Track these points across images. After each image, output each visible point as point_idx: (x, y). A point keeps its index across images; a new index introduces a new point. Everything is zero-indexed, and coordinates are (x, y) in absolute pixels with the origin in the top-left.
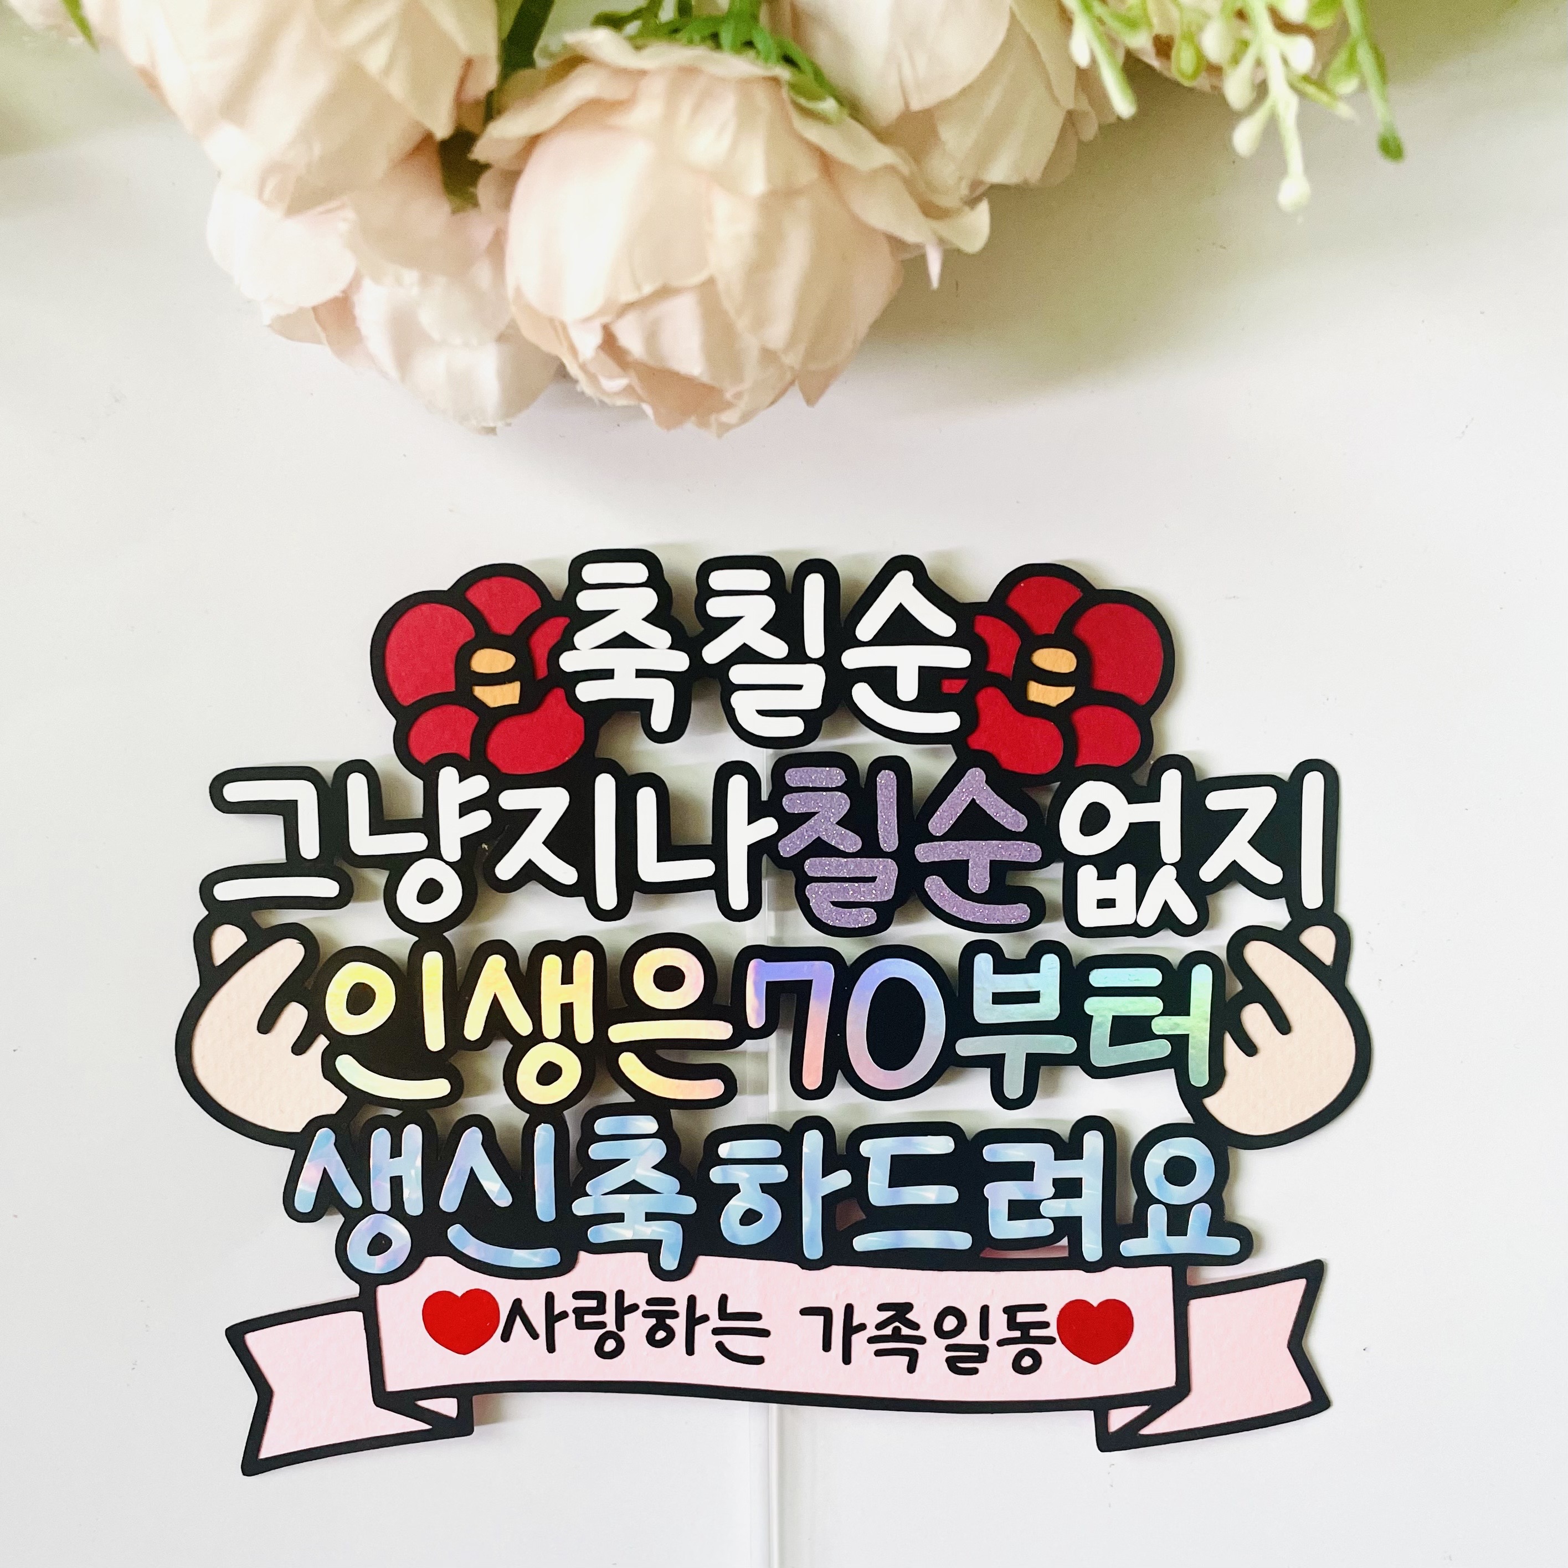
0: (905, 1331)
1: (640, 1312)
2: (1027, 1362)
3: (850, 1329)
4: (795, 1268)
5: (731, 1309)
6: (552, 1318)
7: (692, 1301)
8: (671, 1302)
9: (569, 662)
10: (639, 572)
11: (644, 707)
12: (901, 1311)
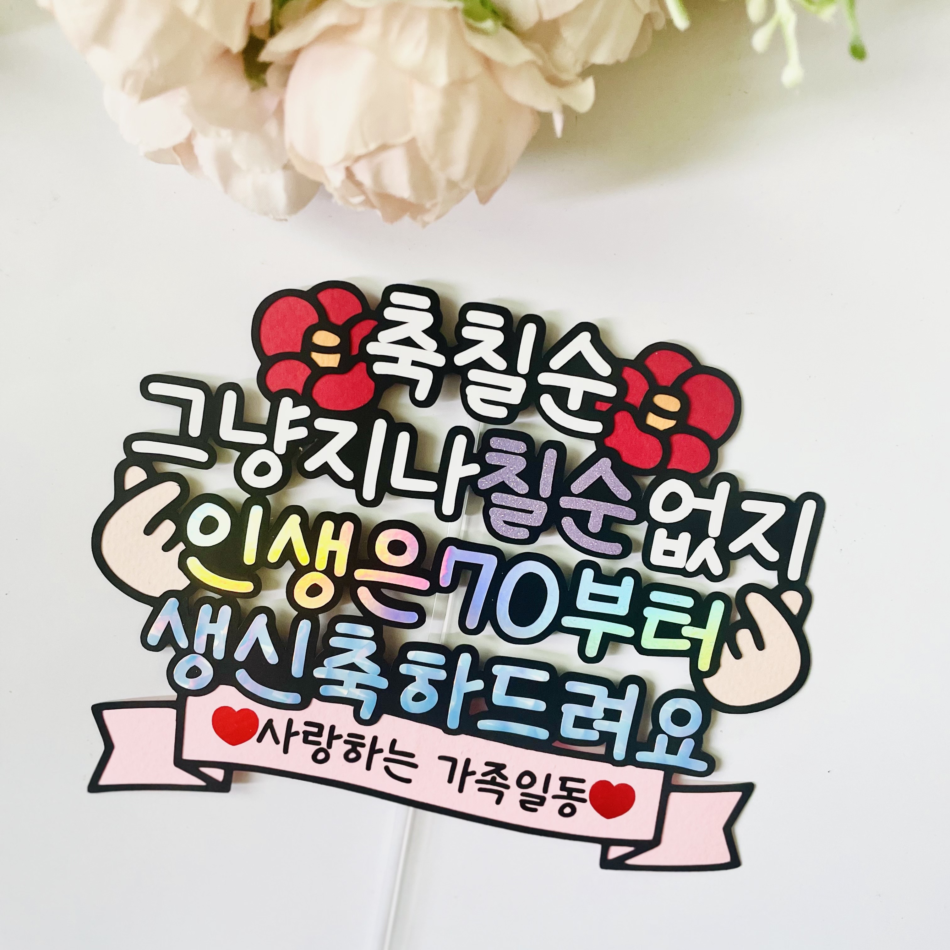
0: (499, 780)
1: (342, 740)
2: (567, 810)
3: (466, 773)
4: (439, 731)
5: (397, 748)
6: (289, 734)
7: (375, 739)
8: (362, 737)
9: (372, 348)
10: (425, 302)
11: (413, 384)
12: (498, 768)
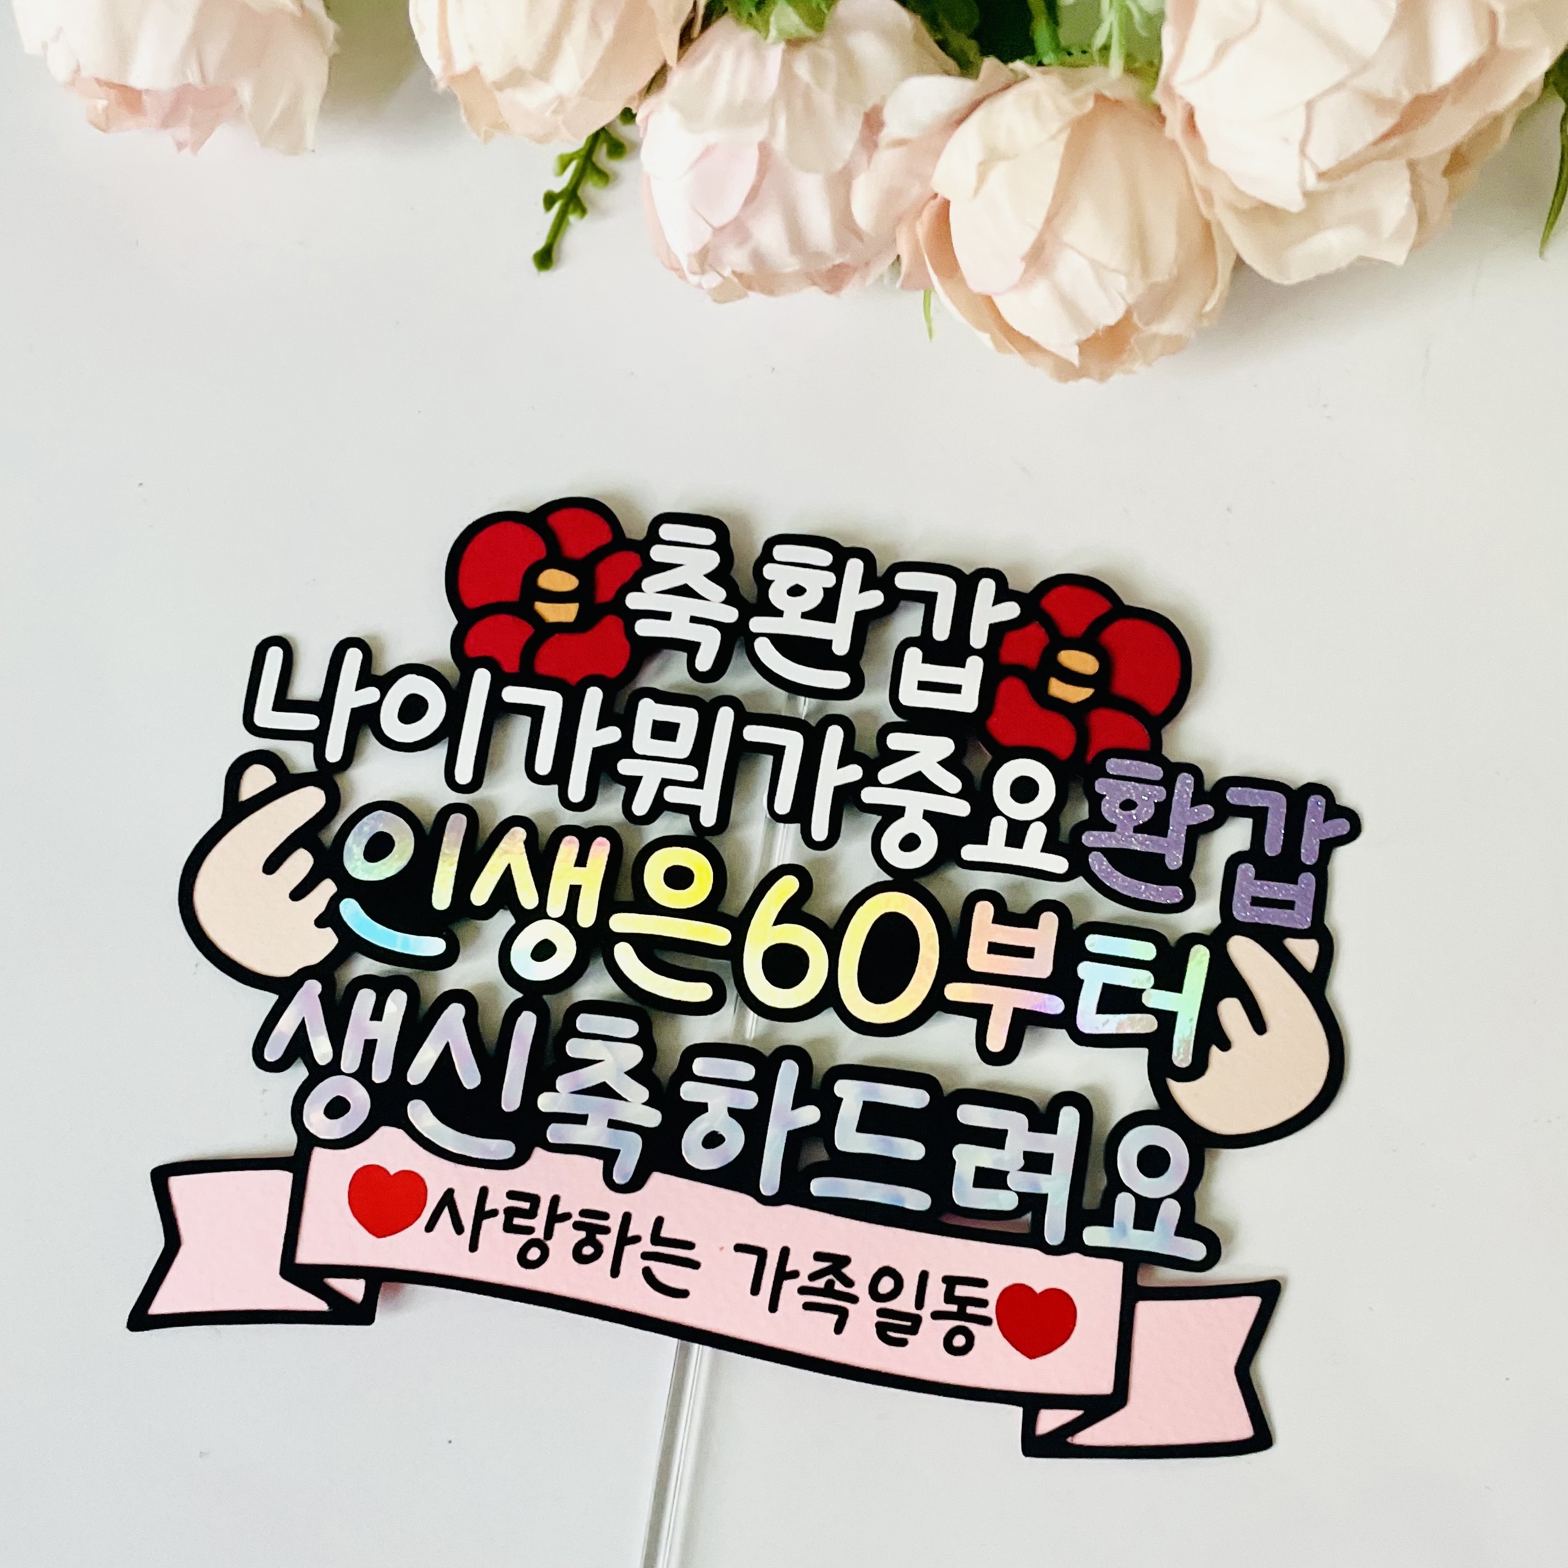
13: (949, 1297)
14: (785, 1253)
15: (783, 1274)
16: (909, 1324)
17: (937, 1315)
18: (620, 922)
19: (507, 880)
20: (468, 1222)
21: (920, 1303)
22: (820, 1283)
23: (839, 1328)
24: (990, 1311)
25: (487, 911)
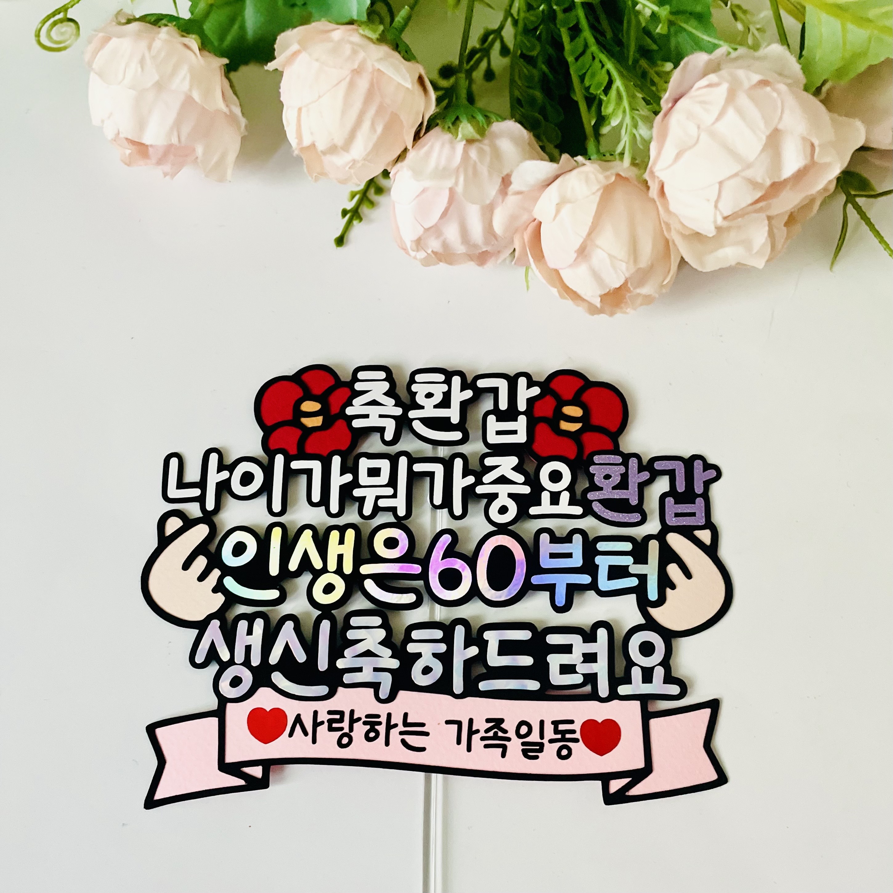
13: (556, 731)
14: (471, 721)
15: (471, 732)
16: (538, 747)
17: (551, 741)
18: (365, 569)
19: (306, 556)
20: (310, 730)
21: (542, 736)
22: (491, 734)
23: (503, 755)
24: (577, 735)
25: (298, 573)
